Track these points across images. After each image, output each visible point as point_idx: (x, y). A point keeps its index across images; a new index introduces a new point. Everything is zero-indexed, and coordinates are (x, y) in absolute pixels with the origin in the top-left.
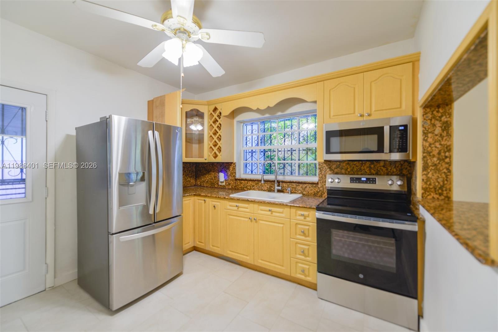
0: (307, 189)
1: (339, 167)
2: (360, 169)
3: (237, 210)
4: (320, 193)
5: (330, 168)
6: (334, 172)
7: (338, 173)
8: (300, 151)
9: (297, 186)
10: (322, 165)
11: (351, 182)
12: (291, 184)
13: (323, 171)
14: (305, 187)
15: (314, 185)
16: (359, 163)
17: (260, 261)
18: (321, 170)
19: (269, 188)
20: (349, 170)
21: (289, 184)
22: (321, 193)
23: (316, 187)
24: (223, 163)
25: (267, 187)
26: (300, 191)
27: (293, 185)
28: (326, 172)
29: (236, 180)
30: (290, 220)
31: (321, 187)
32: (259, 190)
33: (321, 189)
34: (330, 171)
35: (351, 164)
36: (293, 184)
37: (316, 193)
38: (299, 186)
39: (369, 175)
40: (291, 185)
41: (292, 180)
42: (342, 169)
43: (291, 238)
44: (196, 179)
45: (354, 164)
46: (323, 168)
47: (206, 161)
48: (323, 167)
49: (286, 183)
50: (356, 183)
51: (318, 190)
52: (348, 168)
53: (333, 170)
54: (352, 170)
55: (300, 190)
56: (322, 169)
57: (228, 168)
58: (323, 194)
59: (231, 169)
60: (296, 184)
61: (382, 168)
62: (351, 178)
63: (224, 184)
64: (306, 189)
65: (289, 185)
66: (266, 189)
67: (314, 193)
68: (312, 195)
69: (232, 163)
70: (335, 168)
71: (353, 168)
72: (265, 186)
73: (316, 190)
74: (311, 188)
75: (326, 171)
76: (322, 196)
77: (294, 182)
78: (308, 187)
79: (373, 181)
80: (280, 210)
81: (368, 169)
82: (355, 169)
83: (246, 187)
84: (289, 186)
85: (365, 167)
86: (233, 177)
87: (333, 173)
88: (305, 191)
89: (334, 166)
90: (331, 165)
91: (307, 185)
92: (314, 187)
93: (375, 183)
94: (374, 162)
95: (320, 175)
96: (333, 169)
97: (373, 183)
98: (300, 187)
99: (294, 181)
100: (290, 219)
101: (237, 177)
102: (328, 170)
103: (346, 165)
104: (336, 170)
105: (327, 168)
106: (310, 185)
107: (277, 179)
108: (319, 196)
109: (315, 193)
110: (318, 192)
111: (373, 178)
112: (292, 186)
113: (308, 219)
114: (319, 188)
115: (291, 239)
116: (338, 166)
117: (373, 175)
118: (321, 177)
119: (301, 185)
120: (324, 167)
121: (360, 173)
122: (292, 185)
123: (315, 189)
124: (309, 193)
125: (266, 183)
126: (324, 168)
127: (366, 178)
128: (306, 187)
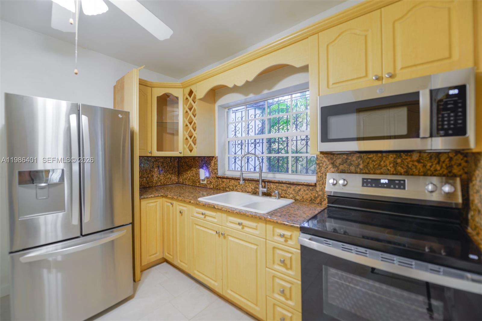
0: (301, 193)
1: (346, 162)
2: (380, 165)
3: (204, 219)
4: (318, 199)
5: (333, 163)
6: (338, 169)
7: (345, 170)
8: (298, 141)
9: (288, 187)
10: (321, 159)
11: (363, 186)
12: (280, 185)
13: (323, 168)
14: (298, 189)
15: (311, 188)
16: (376, 156)
17: (229, 291)
18: (320, 166)
19: (254, 189)
20: (361, 167)
21: (277, 184)
22: (321, 200)
23: (313, 191)
24: (205, 157)
25: (252, 188)
26: (291, 196)
27: (283, 187)
28: (327, 169)
29: (218, 178)
30: (266, 241)
31: (319, 191)
32: (242, 192)
33: (320, 193)
34: (334, 168)
35: (365, 157)
36: (283, 185)
37: (313, 198)
38: (291, 188)
39: (393, 174)
40: (280, 186)
41: (281, 180)
42: (350, 164)
43: (266, 267)
44: (178, 175)
45: (369, 158)
46: (323, 164)
47: (182, 155)
48: (322, 162)
49: (274, 184)
50: (372, 186)
51: (317, 195)
52: (359, 164)
53: (337, 167)
54: (366, 167)
55: (293, 194)
56: (321, 165)
57: (210, 164)
58: (322, 200)
59: (212, 164)
60: (287, 185)
61: (416, 163)
62: (363, 179)
63: (205, 182)
64: (299, 192)
65: (278, 186)
66: (250, 191)
67: (310, 199)
68: (308, 201)
69: (213, 157)
70: (340, 164)
71: (368, 163)
72: (249, 187)
73: (314, 194)
74: (307, 191)
75: (327, 167)
76: (321, 204)
77: (284, 182)
78: (302, 190)
79: (401, 185)
80: (253, 224)
81: (392, 165)
82: (371, 166)
83: (229, 186)
84: (278, 187)
85: (387, 162)
86: (214, 174)
87: (337, 170)
88: (298, 195)
89: (339, 161)
90: (335, 159)
91: (301, 187)
92: (311, 190)
93: (404, 188)
94: (402, 154)
95: (319, 173)
96: (337, 165)
97: (399, 188)
98: (292, 189)
99: (284, 180)
100: (266, 239)
101: (220, 174)
102: (330, 166)
103: (356, 159)
104: (341, 167)
105: (328, 163)
106: (305, 188)
107: (262, 178)
108: (318, 203)
109: (312, 198)
110: (316, 198)
111: (400, 181)
112: (282, 188)
113: (290, 242)
114: (317, 191)
115: (267, 269)
116: (345, 161)
117: (401, 174)
118: (321, 176)
119: (293, 187)
120: (325, 161)
121: (378, 171)
122: (281, 186)
123: (312, 194)
124: (304, 198)
125: (250, 183)
126: (325, 163)
127: (389, 180)
128: (300, 190)
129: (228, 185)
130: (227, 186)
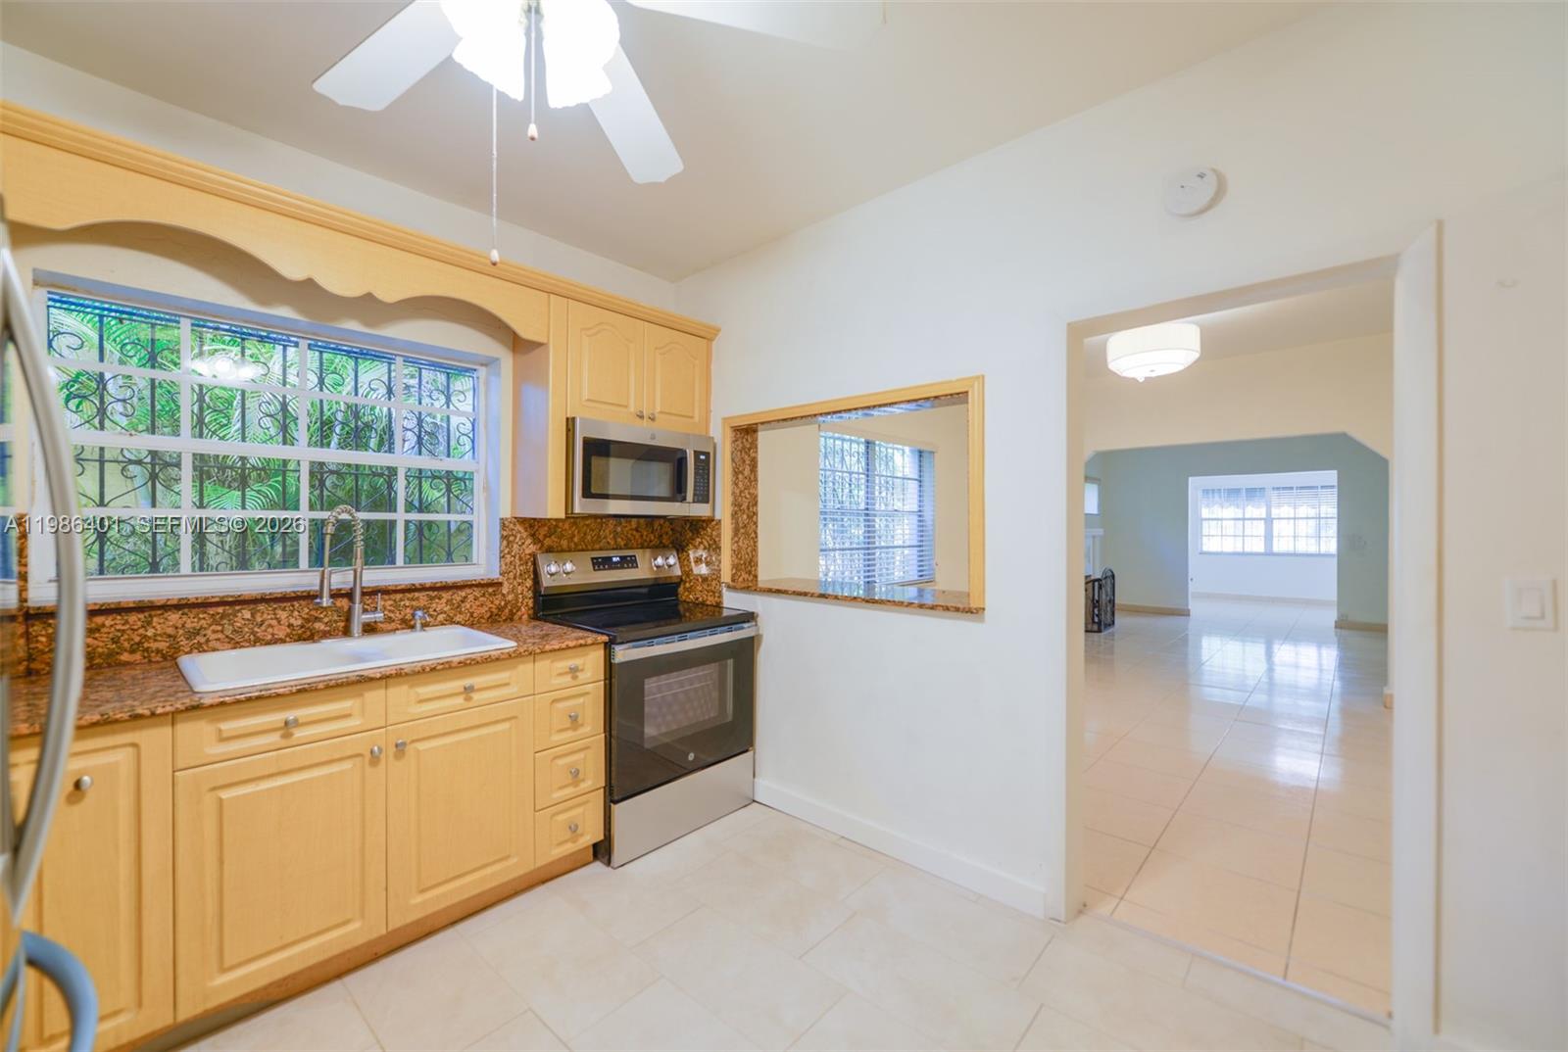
0: (468, 606)
1: (555, 532)
2: (599, 536)
3: (284, 743)
4: (507, 611)
5: (533, 535)
6: (542, 545)
7: (552, 547)
9: (432, 598)
10: (511, 526)
11: (596, 569)
12: (408, 595)
13: (515, 546)
14: (459, 599)
15: (490, 590)
16: (595, 522)
18: (509, 542)
19: (302, 626)
20: (576, 539)
21: (398, 596)
22: (511, 611)
23: (495, 595)
25: (290, 626)
26: (441, 617)
27: (418, 599)
28: (524, 546)
30: (534, 698)
31: (508, 593)
32: (236, 645)
33: (510, 597)
34: (535, 544)
35: (582, 524)
36: (417, 594)
37: (495, 611)
38: (439, 599)
39: (613, 549)
40: (408, 599)
41: (417, 582)
42: (560, 537)
43: (536, 752)
45: (588, 525)
46: (516, 537)
48: (514, 533)
49: (386, 597)
50: (605, 569)
51: (503, 603)
52: (574, 536)
53: (540, 541)
54: (583, 539)
55: (445, 613)
56: (511, 538)
58: (514, 611)
60: (431, 593)
61: (635, 533)
62: (593, 559)
64: (463, 605)
65: (401, 600)
66: (281, 635)
67: (489, 614)
68: (483, 621)
70: (545, 536)
71: (585, 534)
72: (274, 622)
73: (497, 602)
74: (481, 599)
75: (523, 543)
76: (512, 620)
77: (427, 586)
78: (471, 598)
79: (628, 562)
80: (502, 676)
81: (612, 536)
82: (589, 537)
83: (140, 643)
84: (402, 603)
85: (607, 531)
87: (540, 549)
88: (460, 613)
89: (543, 531)
90: (536, 527)
91: (468, 591)
92: (490, 594)
93: (637, 567)
94: (622, 520)
95: (508, 556)
96: (541, 537)
97: (633, 567)
98: (444, 601)
99: (428, 582)
102: (529, 541)
103: (570, 528)
104: (547, 542)
105: (525, 535)
106: (477, 592)
108: (506, 620)
109: (492, 612)
110: (500, 609)
111: (631, 556)
112: (414, 603)
114: (503, 595)
115: (538, 755)
116: (553, 530)
117: (621, 549)
118: (511, 562)
119: (446, 596)
120: (520, 532)
121: (597, 546)
122: (412, 599)
123: (492, 603)
124: (475, 615)
126: (519, 536)
127: (620, 557)
128: (463, 600)
129: (137, 639)
130: (126, 645)
